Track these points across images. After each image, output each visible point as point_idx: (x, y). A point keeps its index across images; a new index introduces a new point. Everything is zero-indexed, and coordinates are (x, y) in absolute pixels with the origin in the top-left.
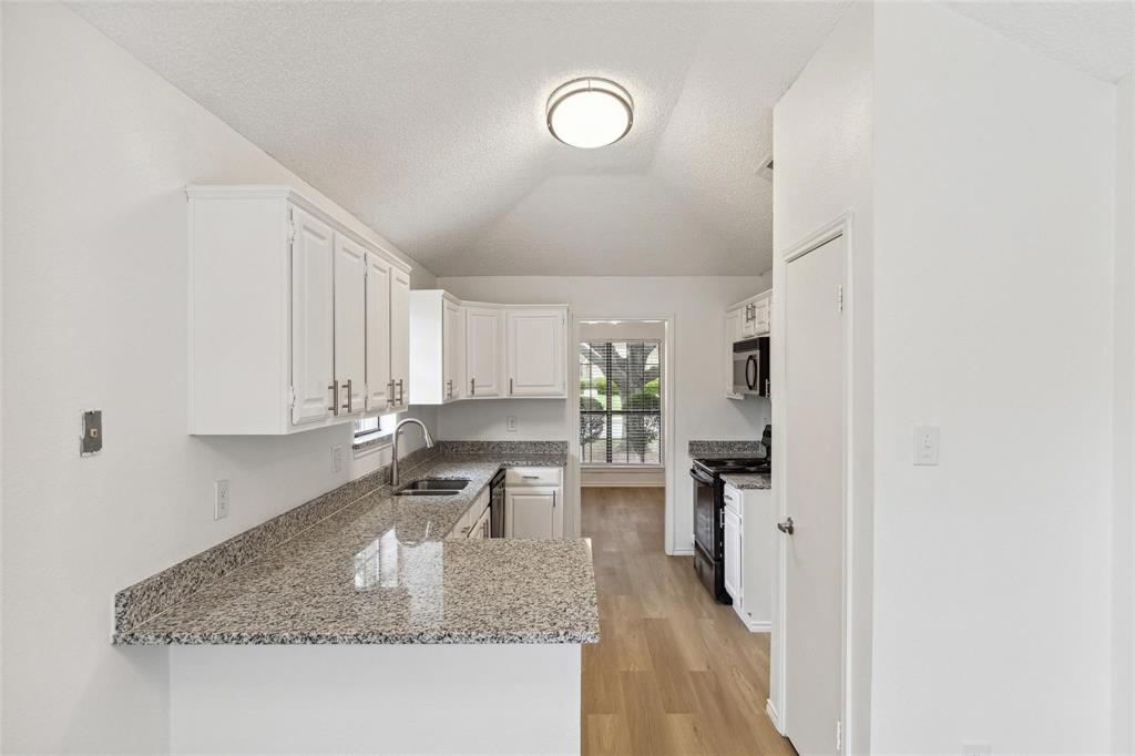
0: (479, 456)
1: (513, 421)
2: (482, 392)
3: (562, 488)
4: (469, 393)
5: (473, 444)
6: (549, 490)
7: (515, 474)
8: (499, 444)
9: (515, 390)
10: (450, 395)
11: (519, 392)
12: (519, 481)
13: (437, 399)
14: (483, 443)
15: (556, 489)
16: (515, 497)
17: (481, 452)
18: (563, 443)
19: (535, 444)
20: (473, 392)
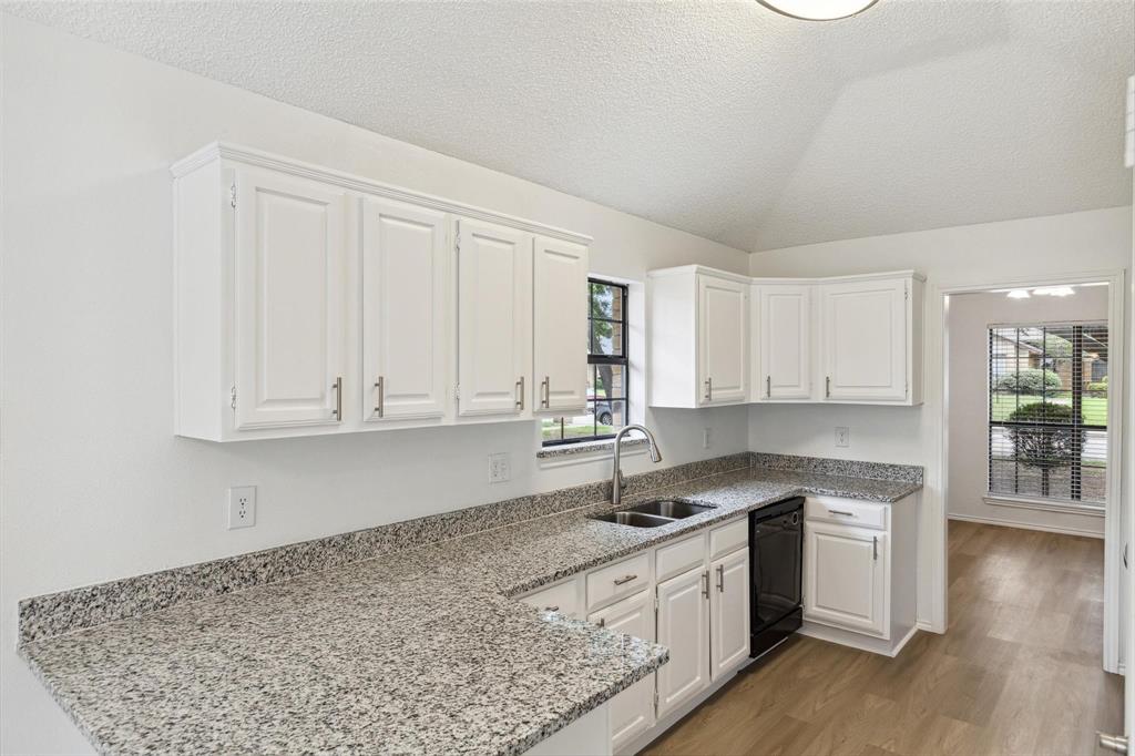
0: (798, 474)
1: (843, 432)
2: (781, 394)
3: (888, 534)
4: (765, 394)
5: (791, 459)
6: (870, 534)
7: (821, 507)
8: (823, 461)
9: (833, 391)
10: (709, 397)
11: (840, 394)
12: (827, 516)
13: (689, 401)
14: (802, 460)
15: (879, 535)
16: (820, 537)
17: (800, 470)
18: (915, 468)
19: (873, 466)
20: (769, 393)
